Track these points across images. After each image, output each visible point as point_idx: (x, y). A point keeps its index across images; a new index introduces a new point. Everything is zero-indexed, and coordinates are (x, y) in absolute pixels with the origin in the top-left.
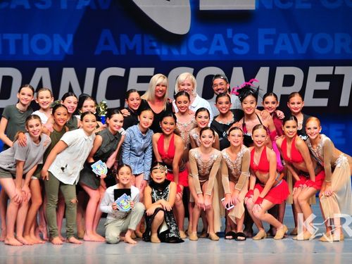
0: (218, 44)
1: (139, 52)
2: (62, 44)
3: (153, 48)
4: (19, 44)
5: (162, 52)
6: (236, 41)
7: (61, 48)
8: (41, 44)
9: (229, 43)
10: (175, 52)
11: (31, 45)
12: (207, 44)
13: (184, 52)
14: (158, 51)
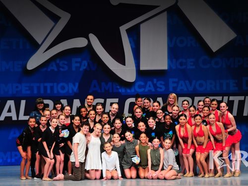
0: (150, 86)
1: (111, 91)
2: (73, 88)
3: (118, 89)
4: (52, 88)
5: (122, 91)
6: (158, 85)
7: (72, 90)
8: (63, 88)
9: (155, 86)
10: (128, 91)
11: (58, 89)
12: (144, 87)
13: (133, 90)
14: (120, 91)
